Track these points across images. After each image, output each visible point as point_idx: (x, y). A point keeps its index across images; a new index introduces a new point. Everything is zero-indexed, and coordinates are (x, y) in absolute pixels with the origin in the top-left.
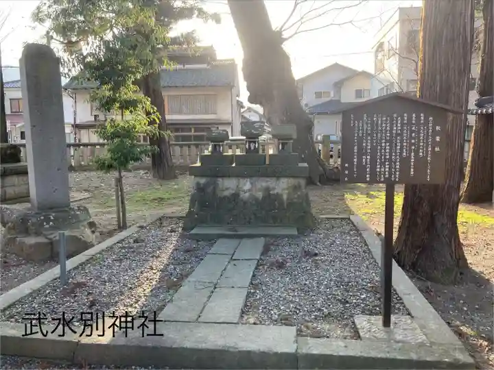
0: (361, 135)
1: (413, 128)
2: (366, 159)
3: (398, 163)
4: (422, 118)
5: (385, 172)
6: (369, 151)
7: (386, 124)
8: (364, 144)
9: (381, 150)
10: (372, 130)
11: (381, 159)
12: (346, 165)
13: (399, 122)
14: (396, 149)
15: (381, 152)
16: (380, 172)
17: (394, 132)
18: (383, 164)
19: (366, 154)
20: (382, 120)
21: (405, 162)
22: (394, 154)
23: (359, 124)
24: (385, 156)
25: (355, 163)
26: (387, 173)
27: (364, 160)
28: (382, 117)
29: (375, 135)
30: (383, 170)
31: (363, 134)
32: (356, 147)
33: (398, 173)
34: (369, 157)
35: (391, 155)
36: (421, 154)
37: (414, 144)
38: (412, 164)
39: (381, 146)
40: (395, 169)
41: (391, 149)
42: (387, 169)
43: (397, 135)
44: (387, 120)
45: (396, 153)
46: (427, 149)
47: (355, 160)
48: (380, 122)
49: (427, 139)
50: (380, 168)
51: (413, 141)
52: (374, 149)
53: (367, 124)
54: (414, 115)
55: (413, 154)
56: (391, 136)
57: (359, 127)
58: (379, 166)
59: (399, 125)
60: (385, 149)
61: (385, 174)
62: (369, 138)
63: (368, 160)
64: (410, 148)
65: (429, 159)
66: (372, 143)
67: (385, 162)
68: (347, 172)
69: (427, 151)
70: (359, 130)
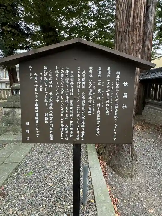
0: (41, 90)
1: (99, 84)
2: (49, 117)
3: (83, 122)
4: (109, 72)
5: (69, 131)
6: (51, 108)
7: (69, 77)
8: (46, 101)
9: (64, 107)
10: (54, 84)
11: (65, 117)
12: (27, 124)
13: (84, 76)
14: (81, 106)
15: (64, 110)
16: (64, 131)
17: (79, 87)
18: (67, 122)
19: (48, 111)
20: (65, 74)
21: (90, 120)
22: (78, 112)
23: (39, 78)
24: (69, 114)
25: (37, 122)
26: (72, 132)
27: (46, 118)
28: (65, 70)
29: (57, 90)
30: (67, 129)
31: (44, 88)
32: (37, 104)
33: (83, 132)
34: (51, 115)
35: (75, 114)
36: (107, 112)
37: (99, 101)
38: (98, 122)
39: (64, 103)
40: (81, 127)
41: (75, 107)
42: (72, 129)
43: (82, 90)
44: (70, 74)
45: (81, 110)
46: (114, 106)
47: (37, 118)
48: (62, 75)
49: (114, 95)
50: (64, 127)
51: (99, 98)
52: (57, 106)
53: (48, 77)
54: (100, 68)
55: (99, 112)
56: (75, 92)
57: (39, 80)
58: (63, 125)
59: (84, 80)
60: (69, 106)
61: (69, 134)
62: (51, 93)
63: (51, 118)
64: (96, 105)
65: (115, 117)
66: (54, 99)
67: (69, 120)
68: (28, 131)
69: (114, 109)
70: (39, 84)
